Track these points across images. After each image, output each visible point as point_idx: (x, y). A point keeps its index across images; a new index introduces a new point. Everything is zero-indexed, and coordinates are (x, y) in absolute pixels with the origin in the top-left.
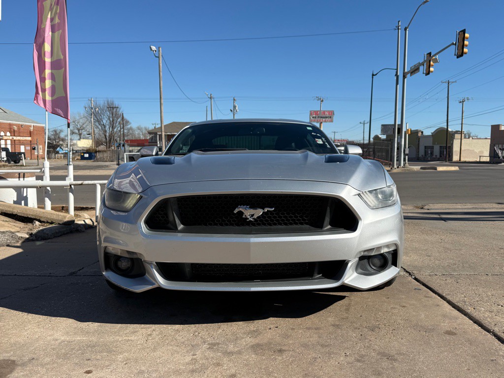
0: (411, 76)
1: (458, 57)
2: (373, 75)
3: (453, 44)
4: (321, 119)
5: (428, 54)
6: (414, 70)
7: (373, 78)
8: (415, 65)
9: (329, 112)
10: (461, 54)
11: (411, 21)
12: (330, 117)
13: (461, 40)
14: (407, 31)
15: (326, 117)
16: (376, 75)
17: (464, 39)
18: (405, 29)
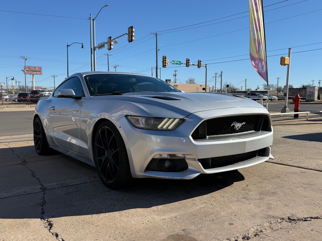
0: (99, 49)
1: (129, 42)
2: (68, 46)
3: (126, 34)
4: (33, 72)
5: (109, 37)
6: (101, 46)
7: (67, 47)
8: (101, 43)
9: (38, 67)
10: (131, 41)
11: (97, 16)
12: (40, 71)
13: (130, 32)
14: (94, 22)
15: (37, 71)
16: (70, 46)
17: (132, 32)
18: (93, 20)
